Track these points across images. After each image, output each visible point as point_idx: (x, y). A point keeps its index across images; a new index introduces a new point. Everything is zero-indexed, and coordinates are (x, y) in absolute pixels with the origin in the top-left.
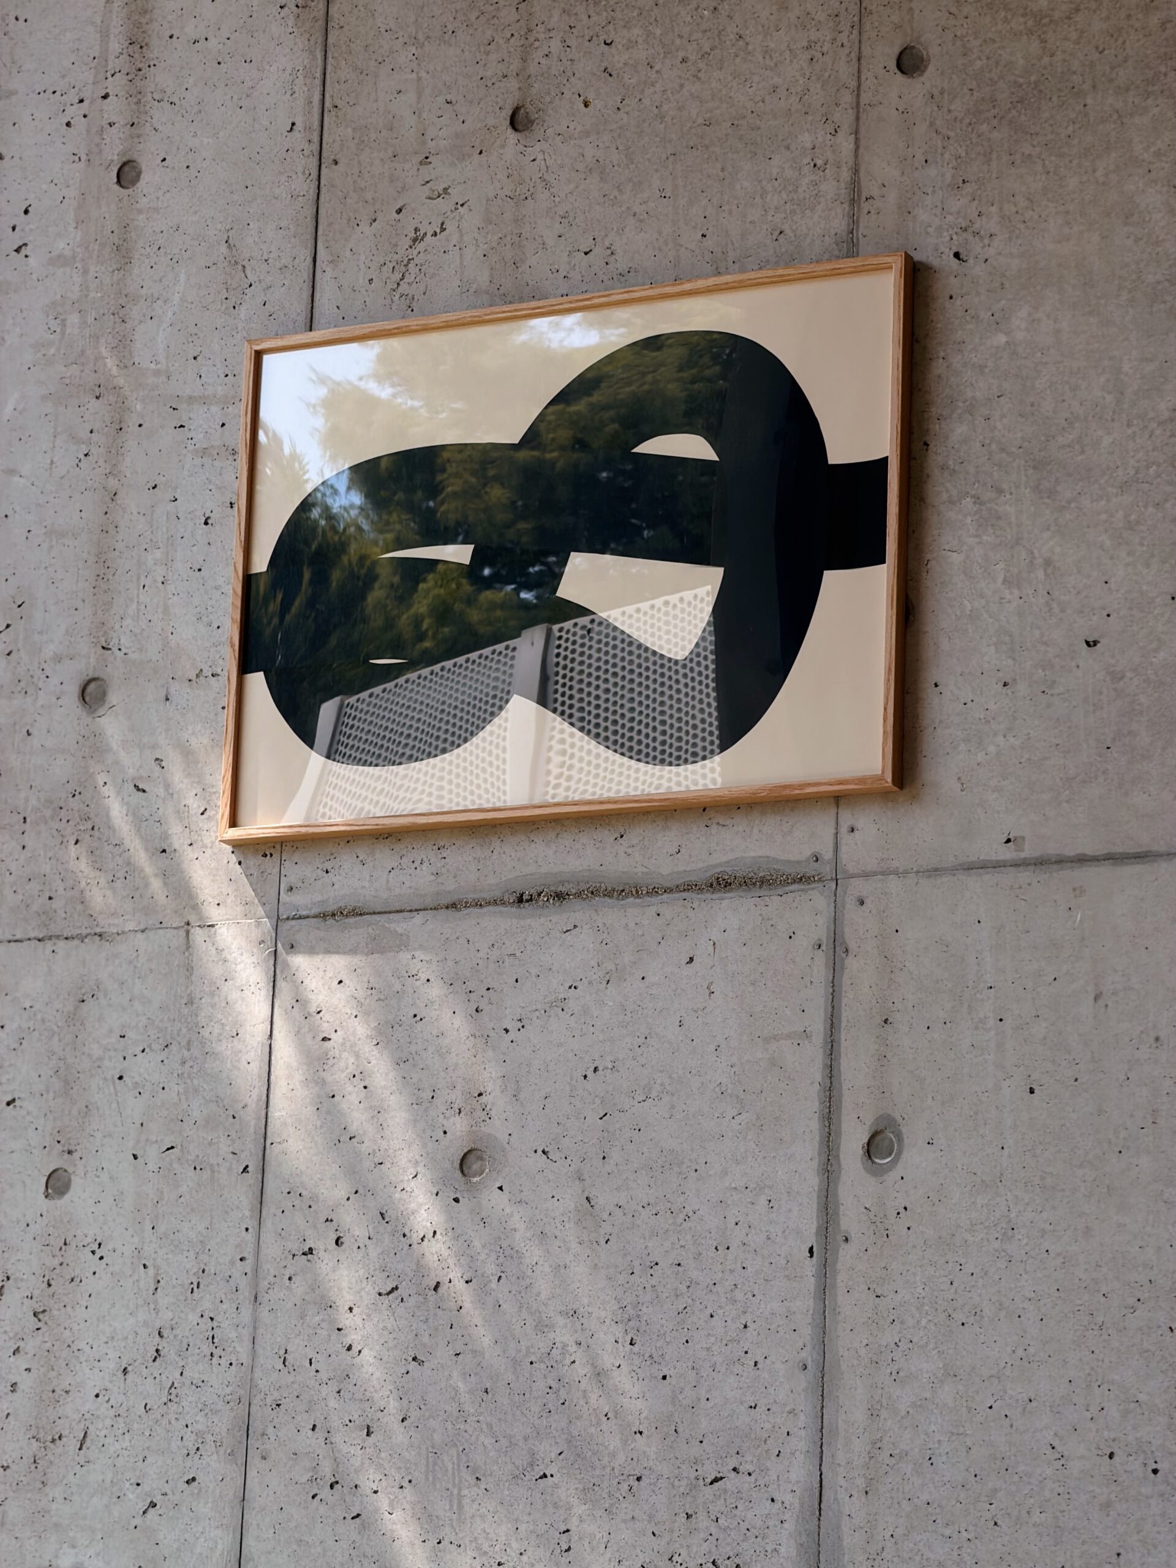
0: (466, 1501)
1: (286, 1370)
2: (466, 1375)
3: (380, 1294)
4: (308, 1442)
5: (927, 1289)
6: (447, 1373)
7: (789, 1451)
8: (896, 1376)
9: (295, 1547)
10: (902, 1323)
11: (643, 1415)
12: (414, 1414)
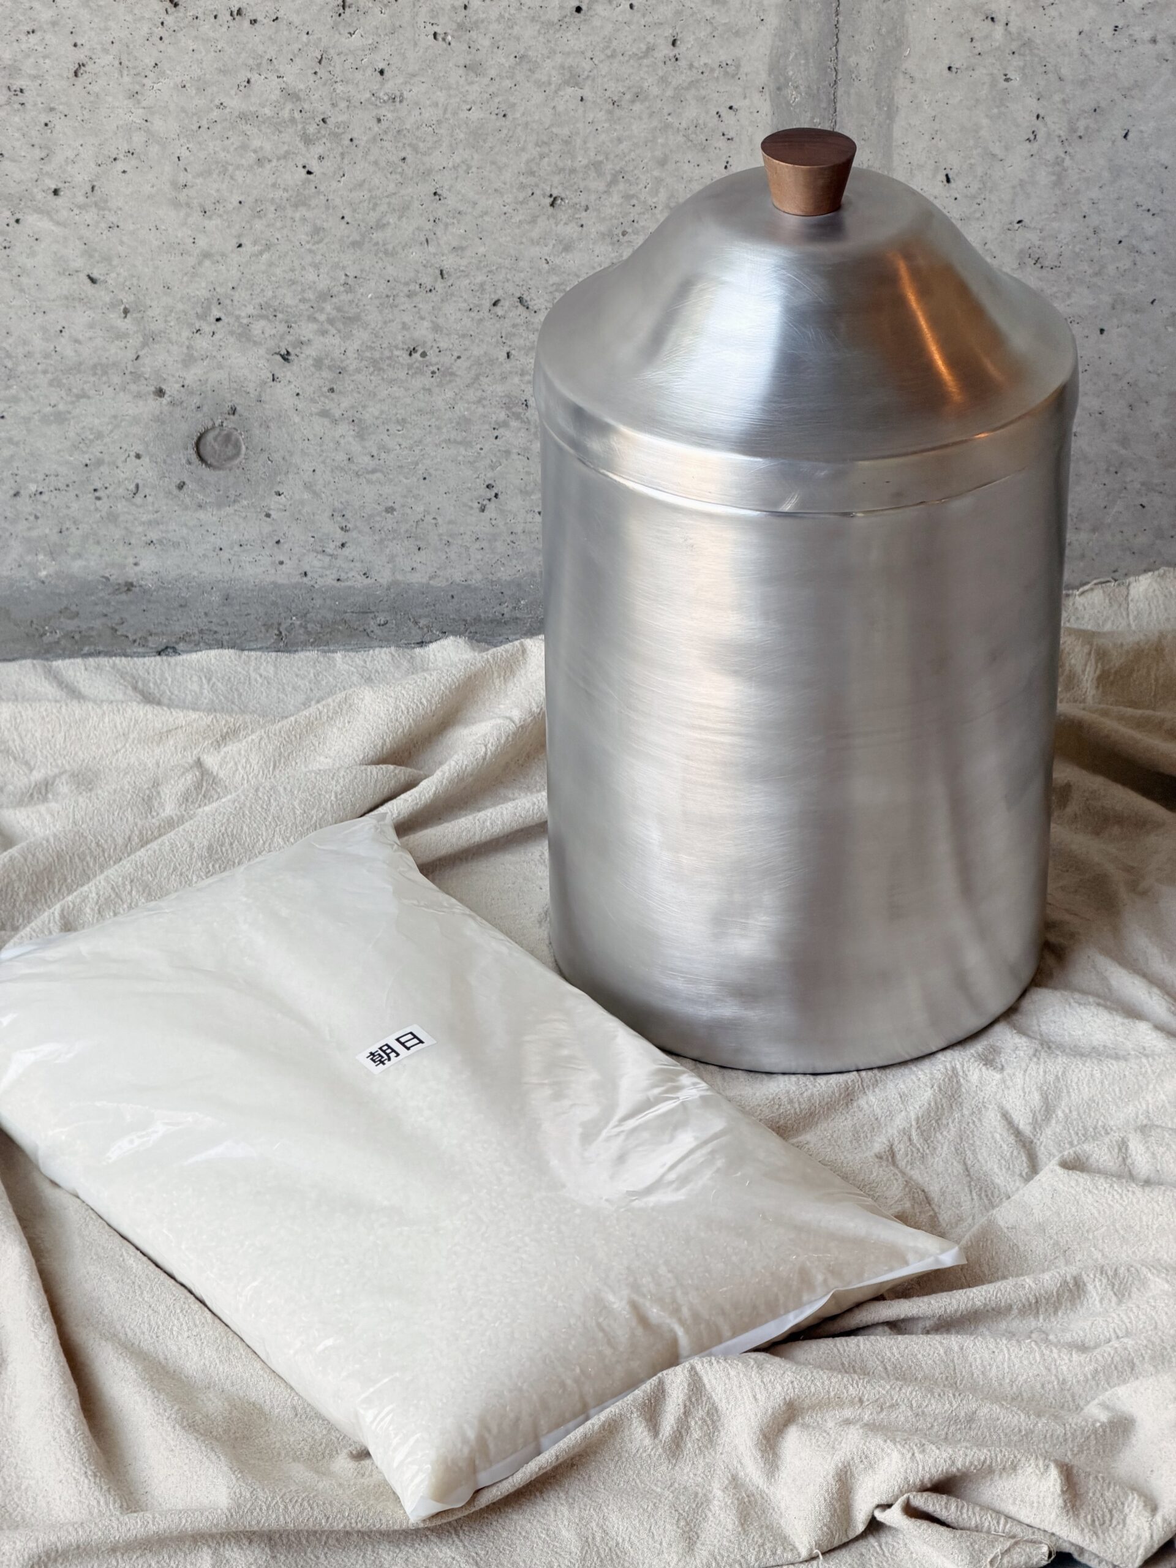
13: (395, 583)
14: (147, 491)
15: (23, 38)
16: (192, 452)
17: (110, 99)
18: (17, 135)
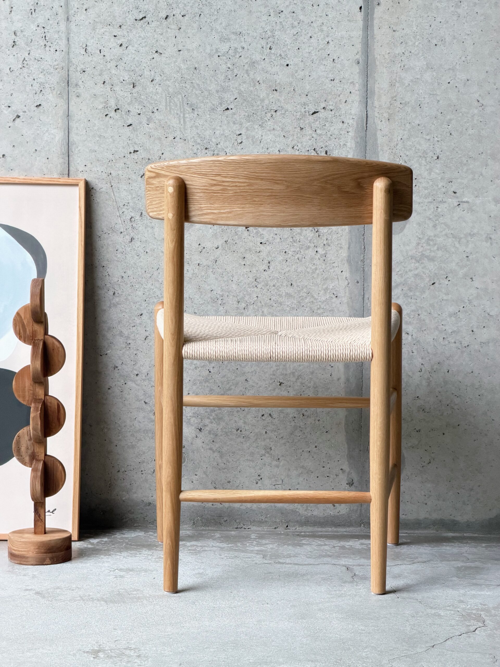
0: (187, 120)
1: (87, 55)
2: (185, 61)
3: (136, 20)
4: (102, 89)
5: (418, 28)
6: (174, 59)
7: (351, 101)
8: (403, 68)
9: (98, 139)
10: (406, 43)
11: (277, 82)
12: (158, 78)
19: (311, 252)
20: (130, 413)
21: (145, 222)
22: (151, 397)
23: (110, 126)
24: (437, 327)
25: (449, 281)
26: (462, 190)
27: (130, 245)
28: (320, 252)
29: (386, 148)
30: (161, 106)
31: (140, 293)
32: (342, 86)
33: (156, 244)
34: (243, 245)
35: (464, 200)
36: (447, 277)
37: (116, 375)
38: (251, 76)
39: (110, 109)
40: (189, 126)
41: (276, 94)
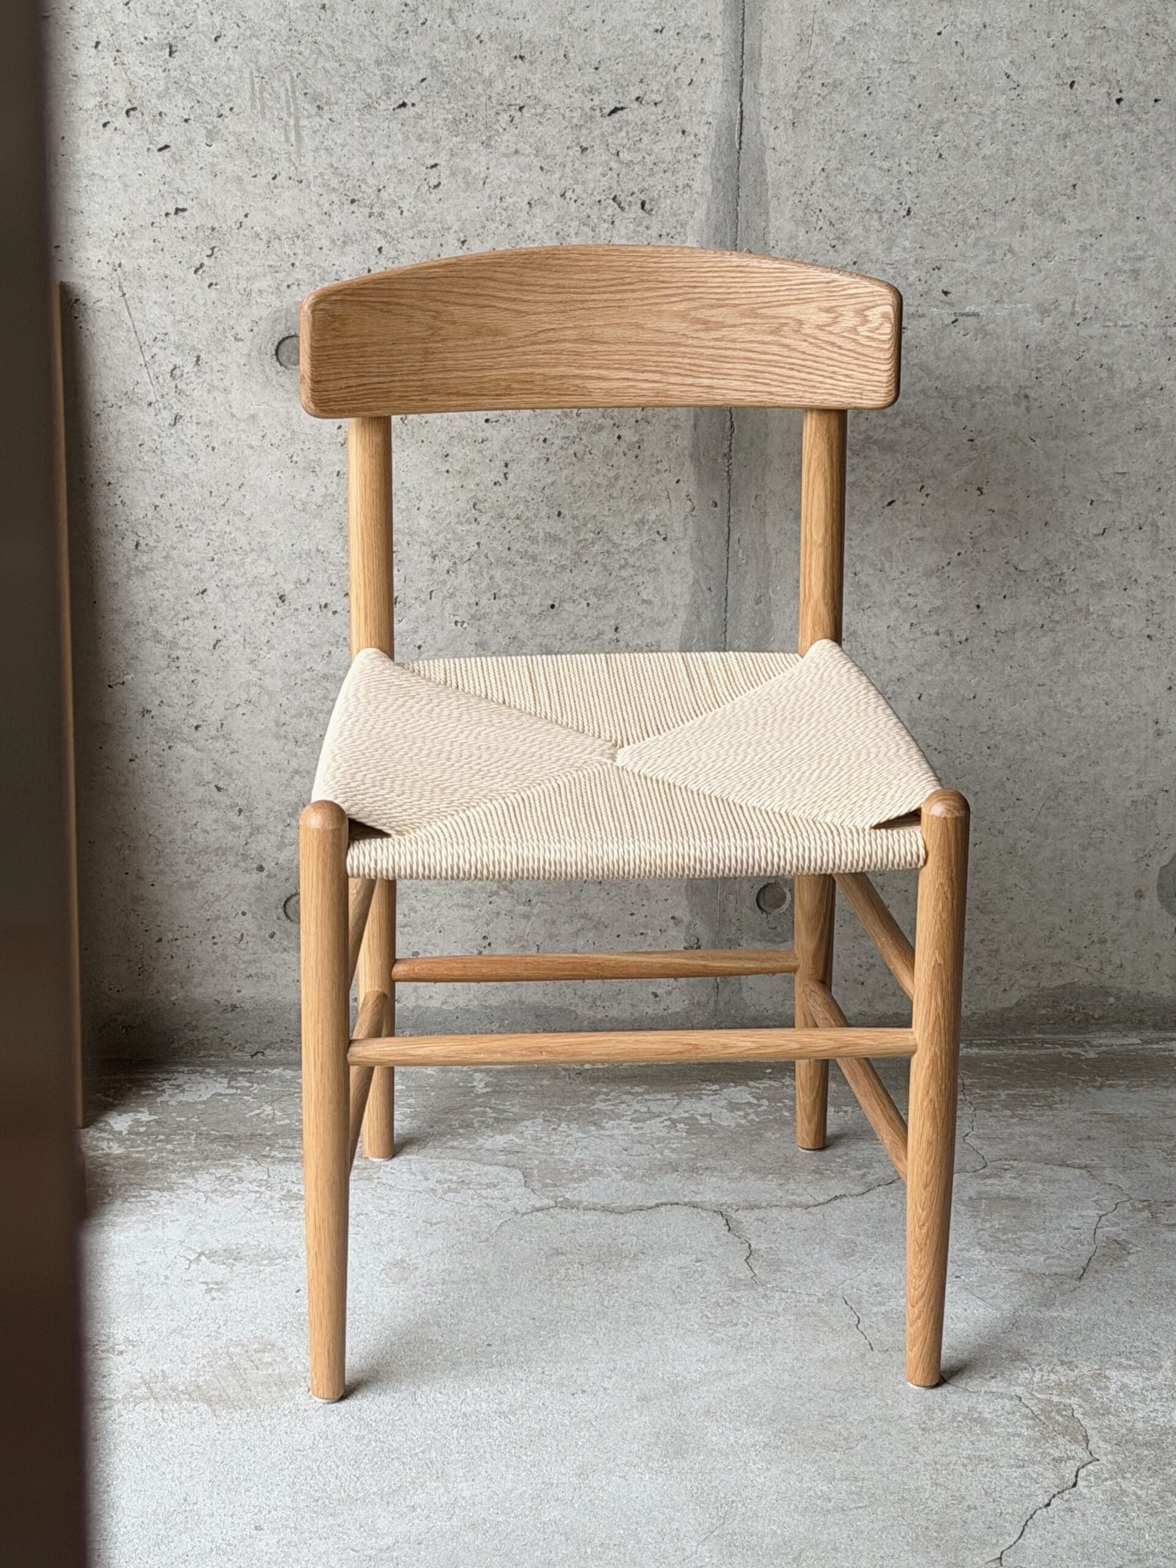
0: (304, 133)
4: (91, 60)
7: (703, 80)
11: (526, 37)
12: (231, 33)
13: (418, 1007)
14: (249, 939)
15: (181, 623)
16: (281, 910)
17: (236, 664)
18: (174, 688)
19: (605, 439)
20: (181, 813)
21: (207, 377)
22: (230, 775)
23: (115, 152)
24: (898, 601)
25: (927, 495)
26: (964, 287)
27: (173, 431)
28: (627, 438)
29: (786, 192)
30: (240, 101)
31: (199, 543)
32: (682, 44)
33: (234, 430)
34: (445, 425)
35: (967, 310)
36: (922, 487)
37: (150, 730)
38: (462, 23)
39: (114, 110)
40: (309, 147)
41: (522, 67)
